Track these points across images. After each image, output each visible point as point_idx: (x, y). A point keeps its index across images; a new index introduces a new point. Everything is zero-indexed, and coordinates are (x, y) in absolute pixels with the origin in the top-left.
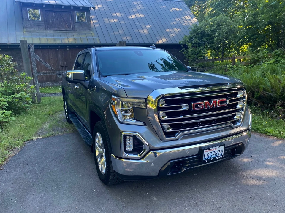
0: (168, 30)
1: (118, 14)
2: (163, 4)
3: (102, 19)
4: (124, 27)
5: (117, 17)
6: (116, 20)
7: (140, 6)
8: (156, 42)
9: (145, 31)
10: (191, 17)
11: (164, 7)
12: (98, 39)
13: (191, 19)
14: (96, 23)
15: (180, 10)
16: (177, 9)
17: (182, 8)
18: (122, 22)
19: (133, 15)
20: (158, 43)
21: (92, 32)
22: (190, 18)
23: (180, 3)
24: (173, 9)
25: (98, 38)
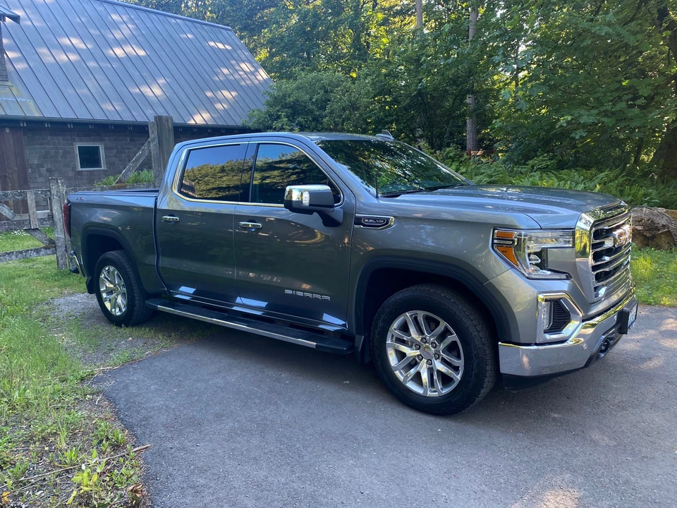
0: (209, 94)
1: (75, 41)
2: (184, 29)
3: (34, 51)
4: (100, 77)
5: (76, 50)
6: (73, 57)
7: (130, 26)
8: (190, 120)
9: (158, 92)
10: (253, 66)
11: (189, 36)
12: (32, 103)
13: (254, 72)
14: (18, 60)
15: (229, 47)
16: (221, 46)
17: (230, 45)
18: (92, 64)
19: (117, 46)
20: (192, 122)
21: (9, 83)
22: (252, 69)
23: (223, 31)
24: (212, 44)
25: (32, 101)
